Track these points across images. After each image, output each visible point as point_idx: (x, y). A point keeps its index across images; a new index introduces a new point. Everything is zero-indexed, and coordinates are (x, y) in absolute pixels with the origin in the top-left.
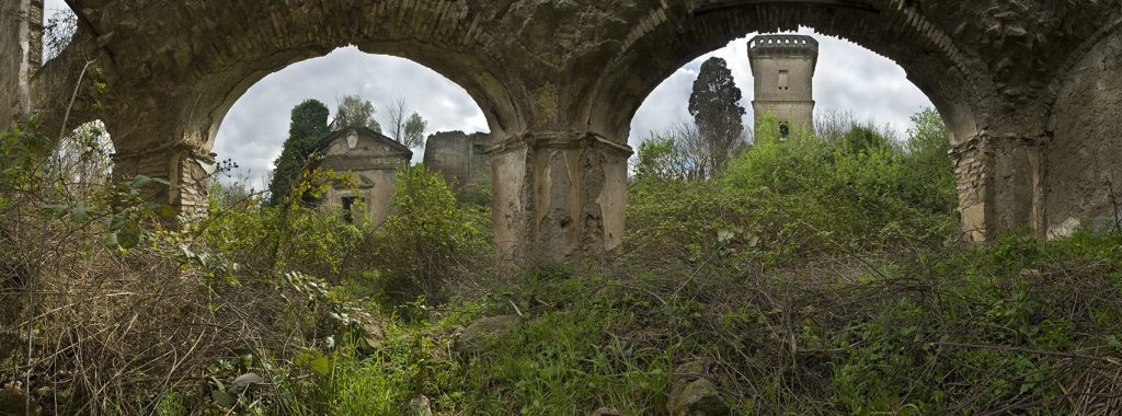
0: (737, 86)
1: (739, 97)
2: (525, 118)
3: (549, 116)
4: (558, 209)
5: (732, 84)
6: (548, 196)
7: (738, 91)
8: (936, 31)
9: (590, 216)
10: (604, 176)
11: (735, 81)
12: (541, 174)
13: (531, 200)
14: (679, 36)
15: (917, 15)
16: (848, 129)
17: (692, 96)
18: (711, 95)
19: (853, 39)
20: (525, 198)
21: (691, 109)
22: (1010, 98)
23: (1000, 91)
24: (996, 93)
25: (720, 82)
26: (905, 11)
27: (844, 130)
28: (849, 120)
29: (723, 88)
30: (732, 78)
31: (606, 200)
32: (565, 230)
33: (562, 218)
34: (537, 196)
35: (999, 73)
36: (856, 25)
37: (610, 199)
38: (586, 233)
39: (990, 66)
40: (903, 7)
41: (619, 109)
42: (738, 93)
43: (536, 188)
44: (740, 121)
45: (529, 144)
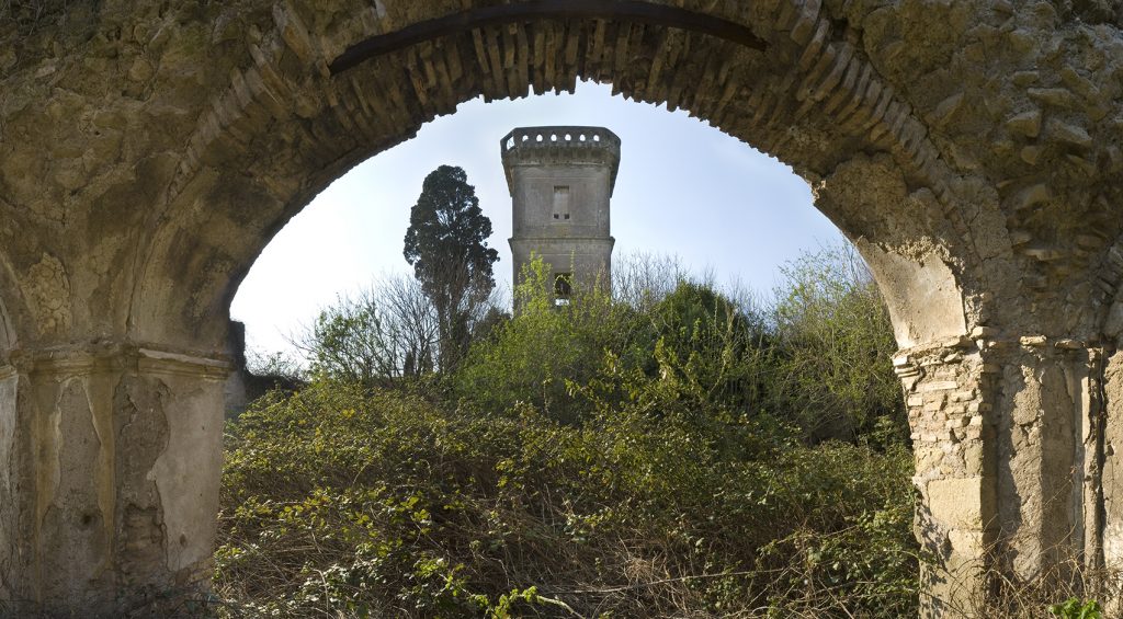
0: (484, 214)
1: (488, 232)
2: (14, 321)
3: (57, 314)
4: (73, 491)
5: (475, 210)
6: (56, 465)
7: (487, 222)
8: (895, 106)
9: (133, 508)
10: (165, 424)
11: (480, 205)
12: (45, 423)
13: (27, 472)
14: (307, 124)
15: (856, 63)
16: (671, 285)
17: (410, 231)
18: (442, 229)
19: (699, 112)
20: (15, 469)
21: (408, 251)
22: (1040, 266)
23: (1018, 250)
24: (1010, 254)
25: (456, 207)
26: (830, 48)
27: (664, 288)
28: (673, 271)
29: (460, 216)
30: (475, 200)
31: (173, 470)
32: (88, 532)
33: (83, 507)
34: (37, 464)
35: (1022, 214)
36: (709, 76)
37: (182, 466)
38: (126, 540)
39: (1003, 196)
40: (826, 40)
41: (197, 286)
42: (486, 226)
43: (35, 449)
44: (490, 272)
45: (20, 368)
